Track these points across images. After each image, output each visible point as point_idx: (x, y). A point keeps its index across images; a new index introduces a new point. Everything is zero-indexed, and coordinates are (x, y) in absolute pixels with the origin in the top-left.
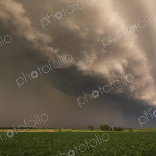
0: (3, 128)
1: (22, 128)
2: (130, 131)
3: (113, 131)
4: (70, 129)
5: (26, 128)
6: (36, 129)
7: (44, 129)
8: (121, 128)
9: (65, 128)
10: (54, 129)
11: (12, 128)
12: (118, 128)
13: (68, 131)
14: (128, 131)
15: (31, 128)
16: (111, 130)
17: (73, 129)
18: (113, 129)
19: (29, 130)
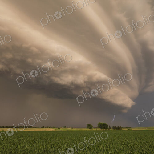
0: (3, 127)
1: (21, 127)
2: (128, 130)
3: (112, 130)
4: (69, 128)
5: (26, 127)
6: (35, 127)
7: (43, 127)
8: (119, 126)
9: (64, 127)
10: (54, 127)
11: (12, 127)
12: (117, 127)
13: (67, 130)
14: (127, 130)
15: (31, 127)
16: (110, 128)
17: (72, 128)
18: (112, 128)
19: (29, 128)
